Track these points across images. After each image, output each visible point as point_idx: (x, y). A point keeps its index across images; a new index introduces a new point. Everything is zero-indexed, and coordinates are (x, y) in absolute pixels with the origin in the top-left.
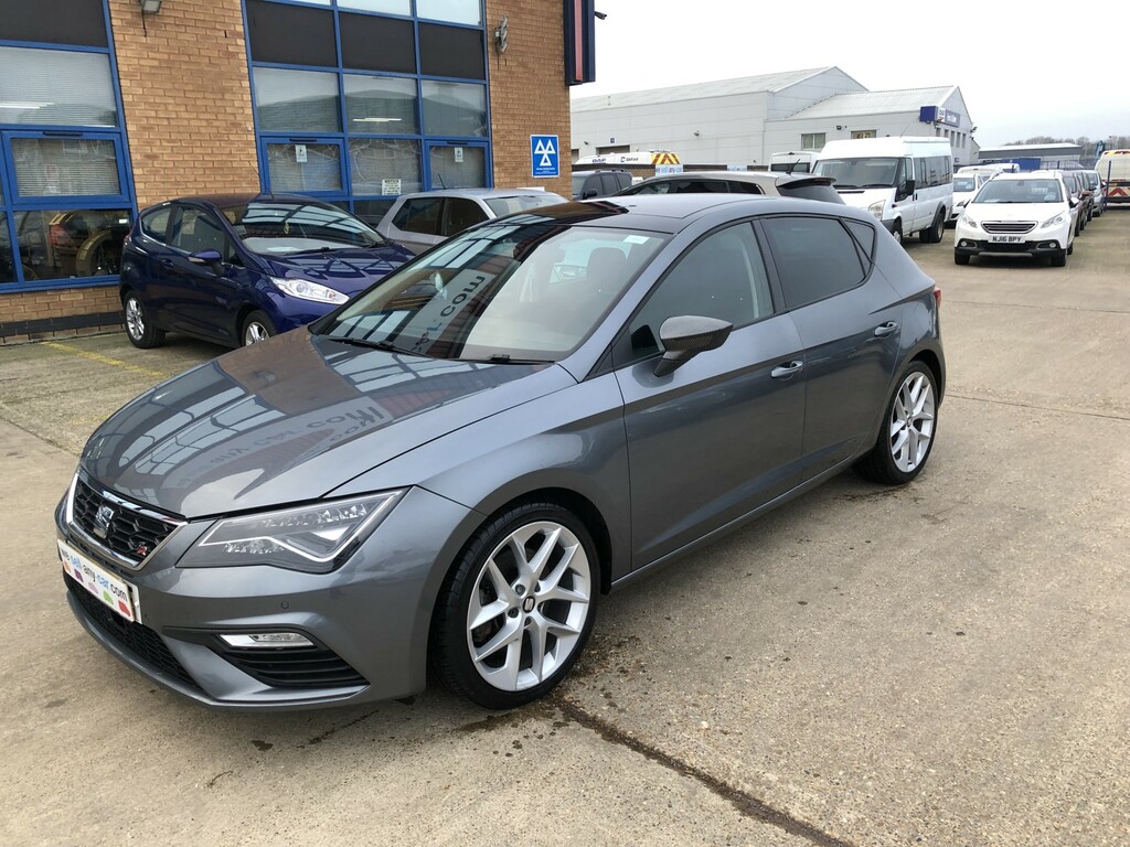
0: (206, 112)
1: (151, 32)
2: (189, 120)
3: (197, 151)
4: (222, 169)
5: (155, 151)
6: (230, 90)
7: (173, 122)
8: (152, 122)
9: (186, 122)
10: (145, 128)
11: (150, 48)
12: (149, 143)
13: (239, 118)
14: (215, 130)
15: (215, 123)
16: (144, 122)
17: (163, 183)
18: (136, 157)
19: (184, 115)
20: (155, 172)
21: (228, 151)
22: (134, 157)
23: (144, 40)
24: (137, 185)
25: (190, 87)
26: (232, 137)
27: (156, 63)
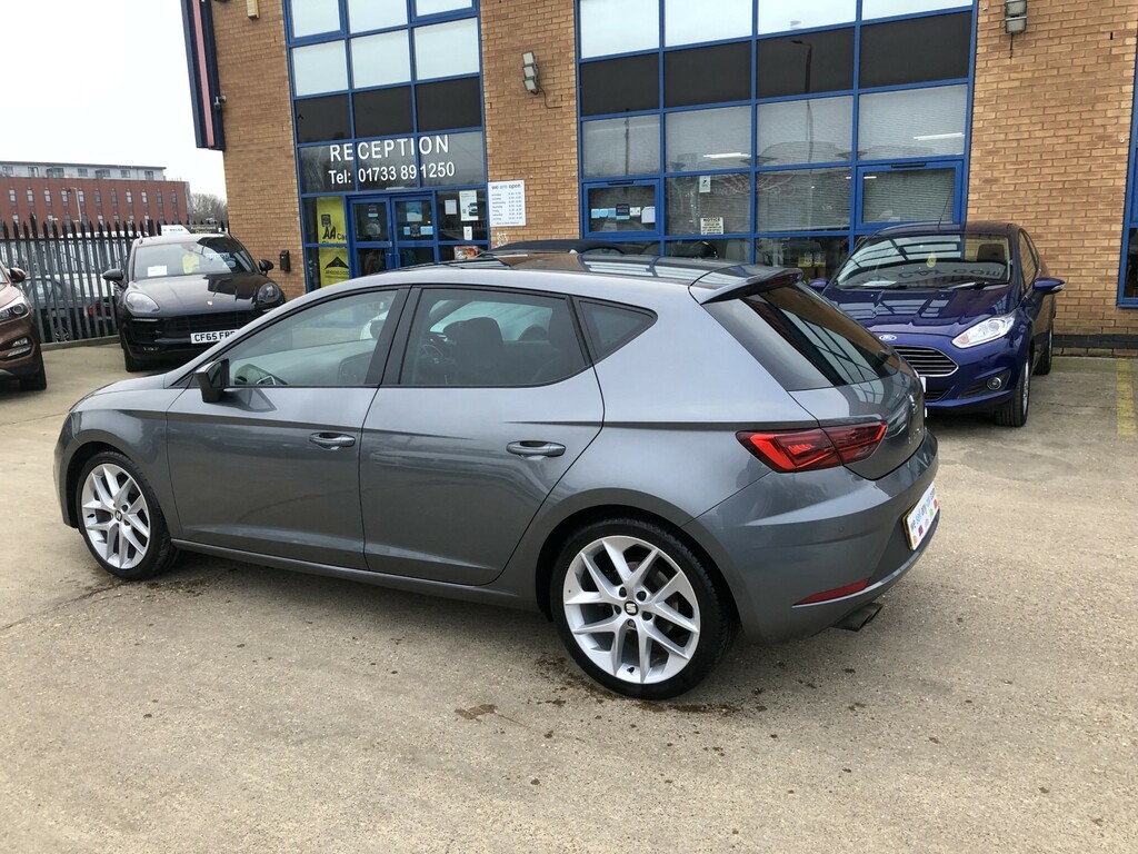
0: (1068, 127)
1: (1018, 51)
2: (1043, 138)
3: (1045, 171)
4: (1074, 189)
5: (996, 174)
6: (1105, 99)
7: (1022, 143)
8: (999, 145)
9: (1039, 142)
10: (990, 153)
11: (1012, 69)
12: (990, 167)
13: (1110, 130)
14: (1074, 147)
15: (1076, 139)
16: (991, 146)
17: (999, 207)
18: (974, 182)
19: (1038, 134)
20: (989, 197)
21: (1087, 168)
22: (972, 182)
23: (1008, 62)
24: (969, 211)
25: (1053, 103)
26: (1094, 153)
27: (1017, 84)
